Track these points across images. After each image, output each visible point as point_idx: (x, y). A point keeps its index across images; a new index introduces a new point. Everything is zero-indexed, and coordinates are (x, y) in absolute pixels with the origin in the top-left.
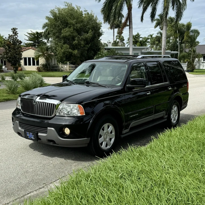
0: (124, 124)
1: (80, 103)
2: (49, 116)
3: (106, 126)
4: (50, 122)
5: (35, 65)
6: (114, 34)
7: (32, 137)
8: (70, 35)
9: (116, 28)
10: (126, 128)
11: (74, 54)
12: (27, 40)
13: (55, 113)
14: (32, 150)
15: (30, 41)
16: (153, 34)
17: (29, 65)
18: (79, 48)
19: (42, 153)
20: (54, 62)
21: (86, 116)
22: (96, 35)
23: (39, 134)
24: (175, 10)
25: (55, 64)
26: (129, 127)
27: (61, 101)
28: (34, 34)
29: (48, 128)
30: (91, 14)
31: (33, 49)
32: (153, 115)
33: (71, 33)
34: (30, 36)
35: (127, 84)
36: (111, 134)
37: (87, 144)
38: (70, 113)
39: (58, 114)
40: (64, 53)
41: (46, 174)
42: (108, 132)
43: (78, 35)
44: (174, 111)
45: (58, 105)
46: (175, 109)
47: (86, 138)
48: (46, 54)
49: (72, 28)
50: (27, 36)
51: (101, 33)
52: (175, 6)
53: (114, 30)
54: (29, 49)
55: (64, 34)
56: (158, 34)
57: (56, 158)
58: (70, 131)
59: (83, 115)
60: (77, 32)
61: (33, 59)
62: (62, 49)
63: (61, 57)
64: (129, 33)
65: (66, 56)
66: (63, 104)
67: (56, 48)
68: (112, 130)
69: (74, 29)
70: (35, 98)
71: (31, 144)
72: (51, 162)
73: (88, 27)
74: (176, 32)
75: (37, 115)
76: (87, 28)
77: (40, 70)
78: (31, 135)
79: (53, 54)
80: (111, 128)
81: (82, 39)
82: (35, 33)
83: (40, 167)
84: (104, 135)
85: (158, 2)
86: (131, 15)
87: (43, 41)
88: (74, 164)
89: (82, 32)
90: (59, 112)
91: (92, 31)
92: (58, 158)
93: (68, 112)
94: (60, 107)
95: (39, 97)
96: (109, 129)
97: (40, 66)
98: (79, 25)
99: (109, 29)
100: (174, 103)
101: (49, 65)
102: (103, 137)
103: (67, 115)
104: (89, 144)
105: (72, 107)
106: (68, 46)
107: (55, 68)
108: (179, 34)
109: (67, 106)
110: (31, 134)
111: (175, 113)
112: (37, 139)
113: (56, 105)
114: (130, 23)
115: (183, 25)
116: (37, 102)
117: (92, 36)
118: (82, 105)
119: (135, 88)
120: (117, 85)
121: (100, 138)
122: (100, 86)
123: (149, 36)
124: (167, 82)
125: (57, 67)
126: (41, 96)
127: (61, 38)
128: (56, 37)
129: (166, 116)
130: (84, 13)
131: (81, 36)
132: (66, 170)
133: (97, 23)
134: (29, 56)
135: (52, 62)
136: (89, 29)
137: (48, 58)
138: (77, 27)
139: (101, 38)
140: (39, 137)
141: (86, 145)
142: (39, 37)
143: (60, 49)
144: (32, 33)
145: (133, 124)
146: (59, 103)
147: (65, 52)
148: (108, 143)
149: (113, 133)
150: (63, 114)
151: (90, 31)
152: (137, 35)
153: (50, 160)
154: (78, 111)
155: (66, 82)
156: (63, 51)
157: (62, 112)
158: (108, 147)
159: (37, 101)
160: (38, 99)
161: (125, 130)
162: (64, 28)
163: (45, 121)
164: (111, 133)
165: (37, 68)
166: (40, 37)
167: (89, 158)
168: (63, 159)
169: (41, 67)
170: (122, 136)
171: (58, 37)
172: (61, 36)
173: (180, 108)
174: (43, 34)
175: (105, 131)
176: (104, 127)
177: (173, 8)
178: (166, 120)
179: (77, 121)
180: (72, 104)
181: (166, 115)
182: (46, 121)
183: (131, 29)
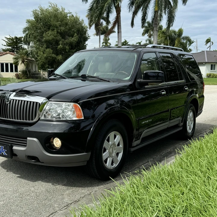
0: (135, 132)
1: (76, 100)
2: (29, 120)
3: (111, 135)
4: (31, 129)
5: (13, 72)
6: (100, 40)
7: (3, 151)
8: (53, 39)
9: (102, 34)
10: (137, 139)
11: (58, 60)
12: (5, 45)
13: (39, 116)
14: (4, 171)
15: (8, 46)
16: (141, 42)
17: (6, 72)
18: (63, 54)
19: (19, 175)
20: (35, 68)
21: (84, 120)
22: (82, 39)
23: (15, 148)
24: (167, 15)
25: (35, 71)
26: (141, 138)
27: (49, 98)
28: (12, 39)
29: (28, 138)
30: (76, 17)
31: (11, 54)
32: (167, 121)
33: (55, 36)
34: (8, 41)
35: (138, 79)
36: (119, 147)
37: (86, 162)
38: (61, 116)
39: (43, 118)
40: (46, 58)
41: (24, 209)
42: (114, 144)
43: (62, 38)
44: (190, 118)
45: (44, 104)
46: (191, 114)
47: (86, 152)
48: (26, 59)
49: (55, 31)
50: (5, 41)
51: (87, 37)
52: (166, 10)
53: (100, 36)
54: (6, 54)
55: (47, 38)
56: (146, 41)
57: (40, 182)
58: (62, 143)
59: (80, 119)
60: (61, 35)
61: (11, 65)
62: (44, 53)
63: (43, 62)
64: (118, 37)
65: (49, 62)
66: (51, 103)
67: (37, 53)
68: (119, 142)
69: (58, 32)
70: (9, 94)
71: (3, 162)
72: (32, 189)
73: (73, 30)
74: (166, 39)
75: (12, 120)
76: (71, 31)
77: (19, 77)
78: (2, 150)
79: (33, 59)
80: (119, 138)
81: (67, 44)
82: (14, 38)
83: (16, 197)
84: (110, 148)
85: (149, 5)
86: (120, 18)
87: (22, 46)
88: (67, 192)
89: (66, 36)
90: (44, 115)
91: (78, 35)
92: (43, 183)
93: (59, 115)
94: (47, 107)
95: (14, 93)
96: (115, 140)
97: (19, 72)
98: (63, 28)
99: (94, 35)
100: (190, 108)
101: (29, 72)
102: (107, 151)
103: (56, 118)
104: (89, 162)
105: (64, 107)
106: (51, 51)
107: (36, 76)
108: (170, 41)
109: (56, 106)
110: (2, 147)
111: (190, 120)
112: (12, 154)
113: (40, 104)
114: (119, 27)
115: (174, 32)
116: (12, 101)
117: (77, 40)
118: (79, 104)
119: (149, 84)
120: (125, 79)
121: (103, 153)
122: (102, 81)
123: (137, 43)
124: (182, 80)
125: (38, 74)
126: (17, 91)
127: (43, 42)
128: (37, 41)
129: (182, 124)
130: (68, 15)
131: (65, 39)
132: (55, 202)
133: (82, 27)
134: (7, 62)
135: (32, 69)
136: (75, 32)
137: (28, 64)
138: (61, 30)
139: (87, 43)
140: (15, 152)
141: (85, 164)
142: (18, 43)
143: (42, 53)
144: (10, 37)
145: (146, 132)
146: (45, 101)
147: (48, 57)
148: (115, 161)
149: (121, 146)
150: (51, 118)
151: (76, 34)
152: (124, 42)
153: (31, 185)
154: (74, 113)
155: (52, 77)
156: (45, 55)
157: (49, 115)
158: (115, 165)
159: (12, 99)
160: (12, 97)
161: (135, 141)
162: (46, 32)
163: (22, 129)
164: (118, 145)
165: (16, 75)
166: (20, 42)
167: (88, 182)
168: (50, 184)
169: (20, 74)
170: (132, 149)
171: (39, 41)
172: (43, 40)
173: (196, 114)
174: (23, 39)
175: (110, 143)
176: (109, 137)
177: (165, 12)
178: (181, 128)
179: (71, 128)
180: (64, 103)
181: (182, 122)
182: (25, 128)
183: (120, 34)
